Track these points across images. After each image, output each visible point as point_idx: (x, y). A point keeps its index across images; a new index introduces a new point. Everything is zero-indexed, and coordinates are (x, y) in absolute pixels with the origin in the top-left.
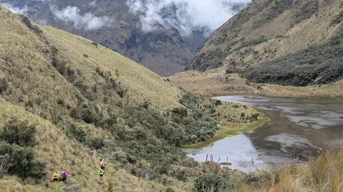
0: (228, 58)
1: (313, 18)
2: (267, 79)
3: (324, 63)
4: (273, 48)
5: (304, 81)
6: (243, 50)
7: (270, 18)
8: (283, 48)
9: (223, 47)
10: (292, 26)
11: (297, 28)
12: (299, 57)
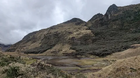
0: (17, 50)
1: (36, 43)
2: (29, 53)
3: (40, 50)
4: (28, 48)
5: (37, 53)
6: (21, 48)
7: (27, 42)
8: (30, 48)
9: (15, 48)
10: (31, 44)
11: (32, 44)
12: (34, 49)
